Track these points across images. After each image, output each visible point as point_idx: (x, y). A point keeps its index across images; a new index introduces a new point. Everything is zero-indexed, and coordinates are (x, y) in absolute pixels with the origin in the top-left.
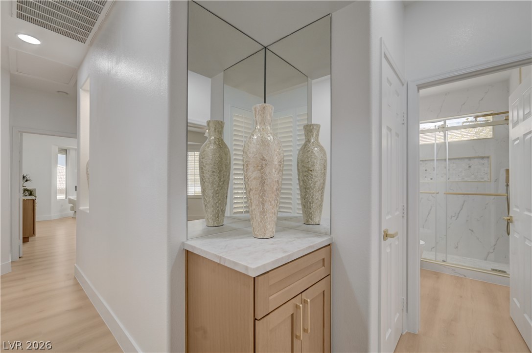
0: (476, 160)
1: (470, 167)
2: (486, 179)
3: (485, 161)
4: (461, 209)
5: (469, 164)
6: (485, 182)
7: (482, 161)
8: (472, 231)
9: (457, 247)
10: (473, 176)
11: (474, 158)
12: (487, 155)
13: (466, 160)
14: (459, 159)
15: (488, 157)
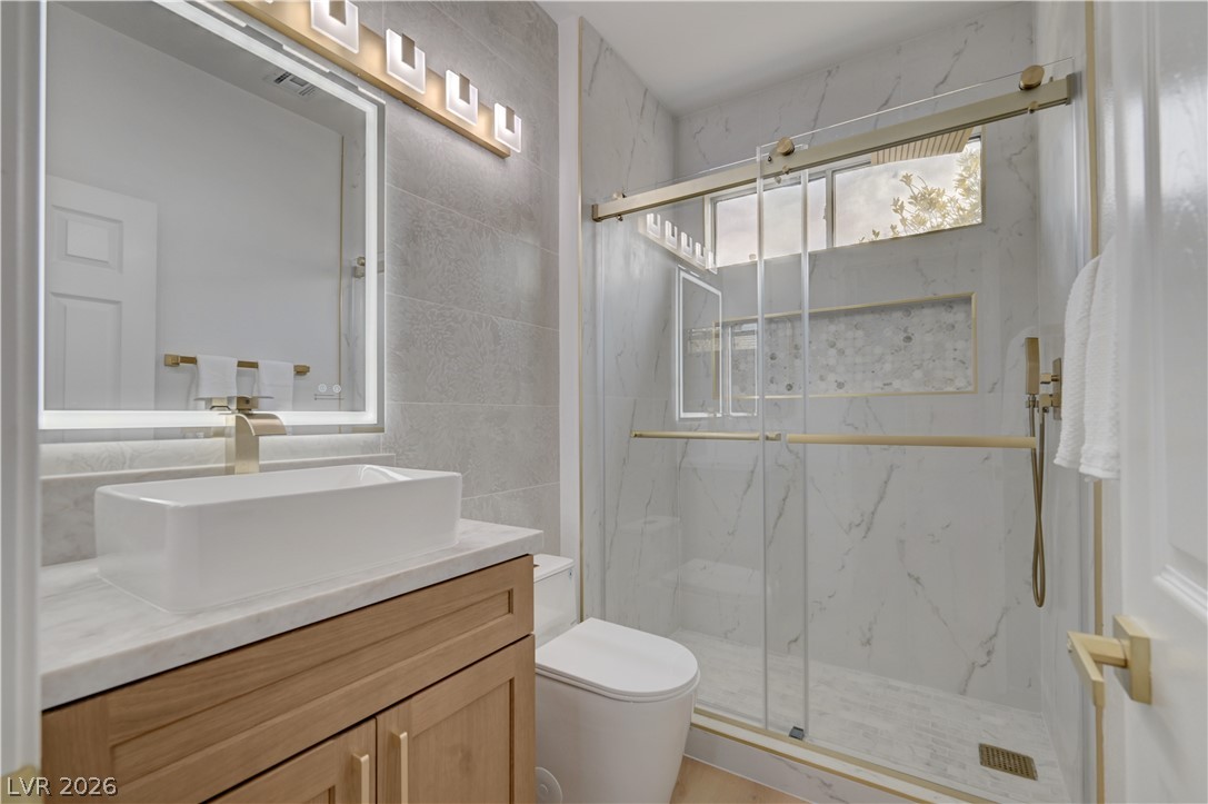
0: (927, 311)
1: (908, 339)
2: (960, 383)
3: (957, 316)
4: (881, 498)
5: (905, 331)
6: (959, 392)
7: (948, 317)
8: (917, 580)
9: (868, 642)
10: (918, 374)
11: (921, 305)
12: (961, 291)
13: (898, 315)
14: (873, 310)
15: (967, 300)
